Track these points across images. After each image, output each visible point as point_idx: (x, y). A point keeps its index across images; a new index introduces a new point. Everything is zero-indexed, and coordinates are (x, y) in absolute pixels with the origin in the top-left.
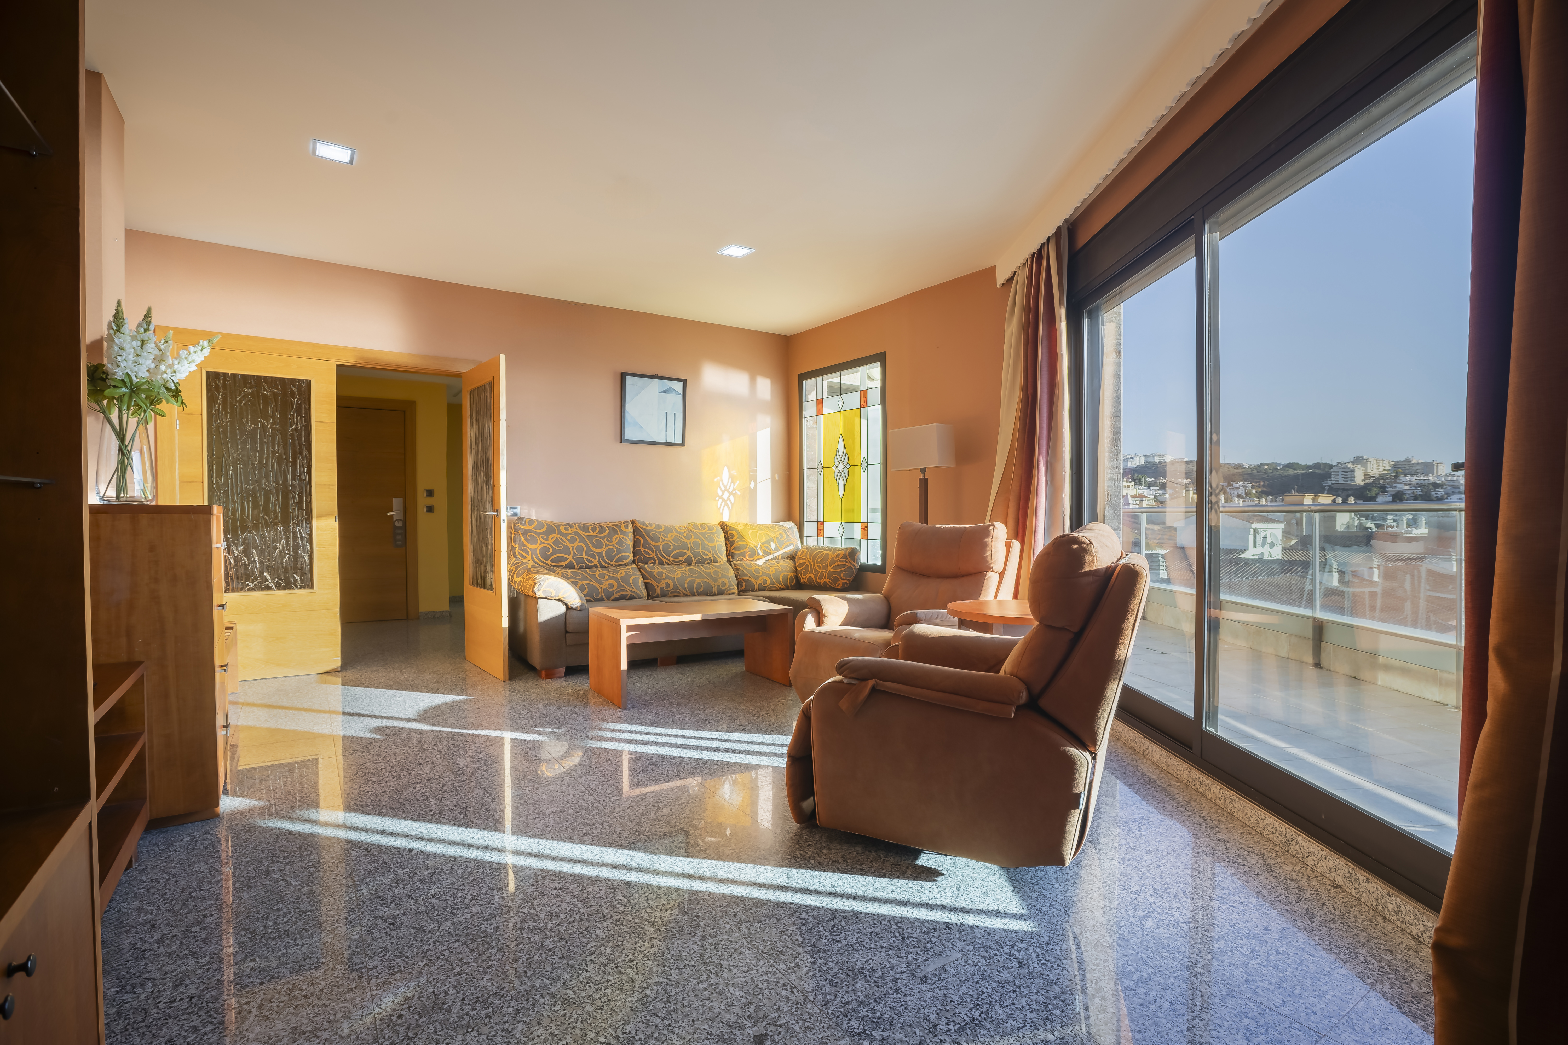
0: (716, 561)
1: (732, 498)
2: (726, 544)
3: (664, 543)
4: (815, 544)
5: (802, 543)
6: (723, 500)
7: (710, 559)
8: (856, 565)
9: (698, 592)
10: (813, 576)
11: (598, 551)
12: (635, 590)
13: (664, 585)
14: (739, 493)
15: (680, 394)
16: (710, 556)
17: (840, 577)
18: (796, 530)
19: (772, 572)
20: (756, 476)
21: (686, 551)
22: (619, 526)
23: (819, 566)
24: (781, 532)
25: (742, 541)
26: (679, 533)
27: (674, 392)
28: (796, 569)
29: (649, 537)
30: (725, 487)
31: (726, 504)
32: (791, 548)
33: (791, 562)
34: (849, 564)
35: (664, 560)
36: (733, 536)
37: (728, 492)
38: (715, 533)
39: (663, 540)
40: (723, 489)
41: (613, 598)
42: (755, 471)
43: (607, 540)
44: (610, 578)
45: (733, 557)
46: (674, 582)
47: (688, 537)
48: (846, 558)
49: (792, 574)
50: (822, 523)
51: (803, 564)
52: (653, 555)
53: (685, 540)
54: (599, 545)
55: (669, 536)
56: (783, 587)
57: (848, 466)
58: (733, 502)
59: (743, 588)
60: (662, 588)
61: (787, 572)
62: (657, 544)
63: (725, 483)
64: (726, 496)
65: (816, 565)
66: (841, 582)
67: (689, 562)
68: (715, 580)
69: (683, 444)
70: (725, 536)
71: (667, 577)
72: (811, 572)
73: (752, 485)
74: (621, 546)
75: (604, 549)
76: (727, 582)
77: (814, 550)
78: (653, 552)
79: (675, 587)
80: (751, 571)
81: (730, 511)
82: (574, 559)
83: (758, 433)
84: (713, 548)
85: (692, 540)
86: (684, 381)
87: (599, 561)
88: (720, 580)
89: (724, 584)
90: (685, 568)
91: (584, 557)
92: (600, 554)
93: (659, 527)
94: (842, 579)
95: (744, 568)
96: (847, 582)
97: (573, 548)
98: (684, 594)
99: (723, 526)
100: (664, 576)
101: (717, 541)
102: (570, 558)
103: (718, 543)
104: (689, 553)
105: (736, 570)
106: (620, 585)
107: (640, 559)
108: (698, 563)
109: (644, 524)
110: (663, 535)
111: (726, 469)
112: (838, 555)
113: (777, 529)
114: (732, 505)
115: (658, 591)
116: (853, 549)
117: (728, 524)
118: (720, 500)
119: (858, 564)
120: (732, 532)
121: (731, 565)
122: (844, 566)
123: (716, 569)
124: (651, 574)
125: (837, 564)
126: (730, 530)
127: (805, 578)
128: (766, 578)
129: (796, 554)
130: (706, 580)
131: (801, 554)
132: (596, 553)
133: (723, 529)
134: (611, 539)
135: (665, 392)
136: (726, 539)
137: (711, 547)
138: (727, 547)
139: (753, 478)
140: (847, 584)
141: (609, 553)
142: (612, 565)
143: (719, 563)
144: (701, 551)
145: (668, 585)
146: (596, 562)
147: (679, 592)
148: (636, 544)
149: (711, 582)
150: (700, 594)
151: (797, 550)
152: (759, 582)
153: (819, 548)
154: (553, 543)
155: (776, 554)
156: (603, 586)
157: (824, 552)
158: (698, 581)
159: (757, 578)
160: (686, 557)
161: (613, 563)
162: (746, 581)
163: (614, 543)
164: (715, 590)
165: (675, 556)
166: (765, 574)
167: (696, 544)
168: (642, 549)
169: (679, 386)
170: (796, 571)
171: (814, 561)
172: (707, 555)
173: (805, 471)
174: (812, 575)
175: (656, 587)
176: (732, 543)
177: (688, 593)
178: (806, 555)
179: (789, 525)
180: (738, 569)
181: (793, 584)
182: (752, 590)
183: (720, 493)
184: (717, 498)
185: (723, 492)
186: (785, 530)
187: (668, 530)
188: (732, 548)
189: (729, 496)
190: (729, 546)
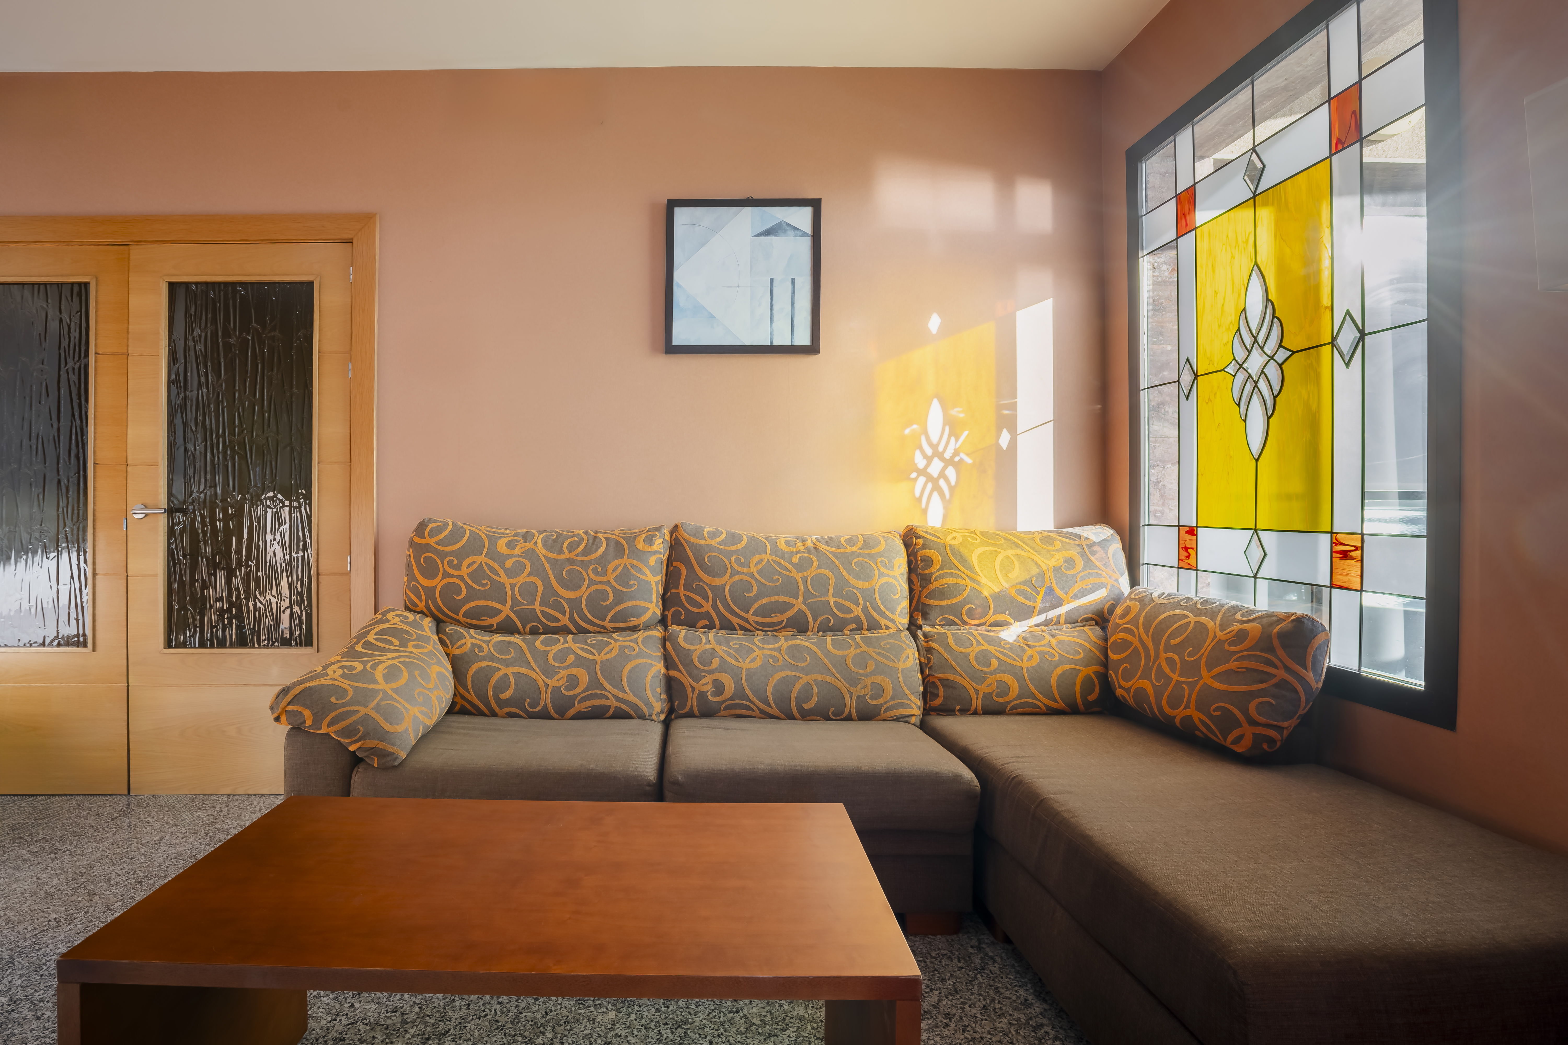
0: (874, 626)
1: (951, 472)
2: (910, 582)
3: (736, 578)
4: (1170, 587)
5: (1134, 581)
6: (930, 478)
7: (857, 620)
8: (1310, 676)
9: (801, 710)
10: (1150, 690)
11: (571, 595)
12: (631, 698)
13: (709, 688)
14: (969, 460)
15: (805, 234)
16: (858, 611)
17: (1245, 713)
18: (1116, 547)
19: (1028, 662)
20: (1014, 417)
21: (792, 601)
22: (632, 540)
23: (1170, 661)
24: (1074, 553)
25: (952, 575)
26: (783, 555)
27: (790, 232)
28: (1106, 656)
29: (702, 565)
30: (934, 447)
31: (937, 488)
32: (1096, 597)
33: (1093, 633)
34: (1282, 674)
35: (735, 620)
36: (928, 561)
37: (942, 458)
38: (881, 554)
39: (734, 573)
40: (929, 452)
41: (572, 712)
42: (1013, 407)
43: (595, 571)
44: (580, 662)
45: (925, 616)
46: (738, 682)
47: (800, 567)
48: (1271, 649)
49: (1091, 670)
50: (1192, 531)
51: (1124, 645)
52: (707, 607)
53: (794, 573)
54: (573, 584)
55: (752, 564)
56: (1061, 705)
57: (1282, 355)
58: (953, 483)
59: (938, 702)
60: (702, 695)
61: (1074, 662)
62: (718, 582)
63: (935, 439)
64: (935, 468)
65: (1162, 656)
66: (1248, 732)
67: (800, 626)
68: (854, 681)
69: (813, 349)
70: (909, 563)
71: (724, 667)
72: (1146, 675)
73: (1005, 439)
74: (626, 585)
75: (584, 592)
76: (889, 687)
77: (1159, 608)
78: (706, 599)
79: (740, 693)
80: (966, 656)
81: (947, 504)
82: (515, 612)
83: (1018, 313)
84: (868, 595)
85: (813, 571)
86: (816, 205)
87: (572, 619)
88: (868, 681)
89: (879, 691)
90: (784, 642)
91: (538, 607)
92: (575, 604)
93: (734, 538)
94: (1253, 722)
95: (947, 647)
96: (1273, 733)
97: (513, 587)
98: (762, 711)
99: (910, 538)
100: (716, 663)
101: (881, 575)
102: (506, 610)
103: (884, 580)
104: (799, 604)
105: (926, 652)
106: (595, 683)
107: (677, 614)
108: (825, 629)
109: (698, 532)
110: (738, 561)
111: (936, 406)
112: (1241, 636)
113: (1058, 545)
114: (952, 489)
115: (693, 701)
116: (1299, 621)
117: (920, 532)
118: (922, 480)
119: (1317, 674)
120: (928, 552)
121: (915, 637)
122: (1264, 677)
123: (865, 648)
124: (685, 656)
125: (1232, 665)
126: (924, 546)
127: (1127, 690)
128: (1007, 678)
129: (1111, 610)
130: (829, 679)
131: (1123, 616)
132: (567, 600)
133: (907, 544)
134: (604, 567)
135: (768, 233)
136: (912, 568)
137: (862, 591)
138: (911, 590)
139: (1008, 422)
140: (1271, 741)
141: (595, 600)
142: (604, 628)
143: (884, 632)
144: (831, 599)
145: (719, 688)
146: (565, 620)
147: (747, 708)
148: (670, 578)
149: (843, 685)
150: (806, 715)
151: (1117, 600)
152: (984, 689)
153: (1177, 605)
154: (470, 575)
155: (1052, 614)
156: (553, 683)
157: (1192, 618)
158: (805, 679)
159: (979, 678)
160: (790, 613)
161: (607, 624)
162: (946, 683)
163: (611, 577)
164: (850, 705)
165: (764, 611)
166: (1005, 667)
167: (821, 582)
168: (682, 591)
169: (802, 217)
170: (1105, 663)
171: (1156, 641)
172: (850, 611)
173: (1144, 396)
174: (1146, 684)
175: (689, 690)
176: (926, 580)
177: (775, 711)
178: (1135, 621)
179: (1100, 533)
180: (929, 650)
181: (1091, 698)
182: (964, 711)
183: (921, 462)
184: (914, 475)
185: (929, 460)
186: (1087, 548)
187: (755, 547)
188: (925, 592)
189: (944, 469)
190: (918, 587)
